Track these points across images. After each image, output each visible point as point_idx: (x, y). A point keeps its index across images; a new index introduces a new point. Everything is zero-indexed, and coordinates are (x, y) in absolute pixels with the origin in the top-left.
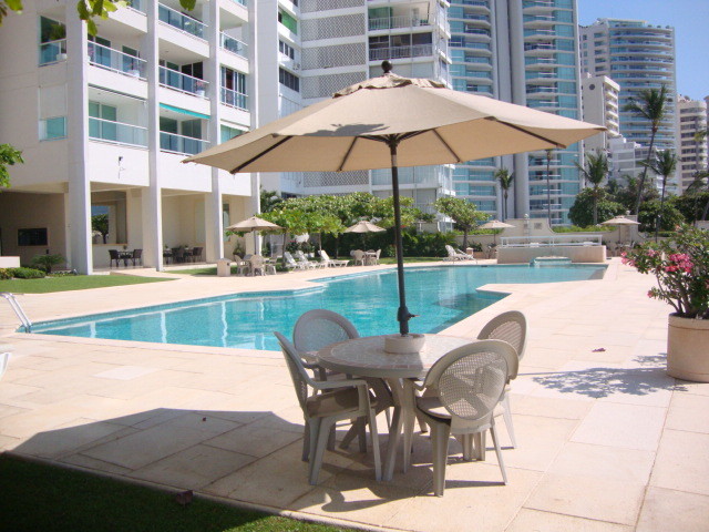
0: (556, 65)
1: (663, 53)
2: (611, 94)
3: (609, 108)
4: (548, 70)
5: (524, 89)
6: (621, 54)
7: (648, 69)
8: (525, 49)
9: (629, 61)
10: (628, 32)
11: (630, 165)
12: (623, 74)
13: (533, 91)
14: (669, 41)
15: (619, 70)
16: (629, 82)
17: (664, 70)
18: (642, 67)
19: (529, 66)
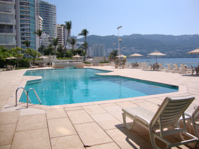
0: (29, 11)
1: (53, 12)
2: (40, 21)
3: (40, 25)
4: (27, 12)
5: (19, 17)
6: (43, 10)
7: (49, 16)
8: (20, 4)
9: (45, 13)
10: (45, 5)
11: (47, 41)
12: (43, 16)
13: (22, 18)
14: (55, 9)
15: (42, 15)
16: (44, 18)
17: (53, 16)
18: (48, 15)
19: (21, 10)
